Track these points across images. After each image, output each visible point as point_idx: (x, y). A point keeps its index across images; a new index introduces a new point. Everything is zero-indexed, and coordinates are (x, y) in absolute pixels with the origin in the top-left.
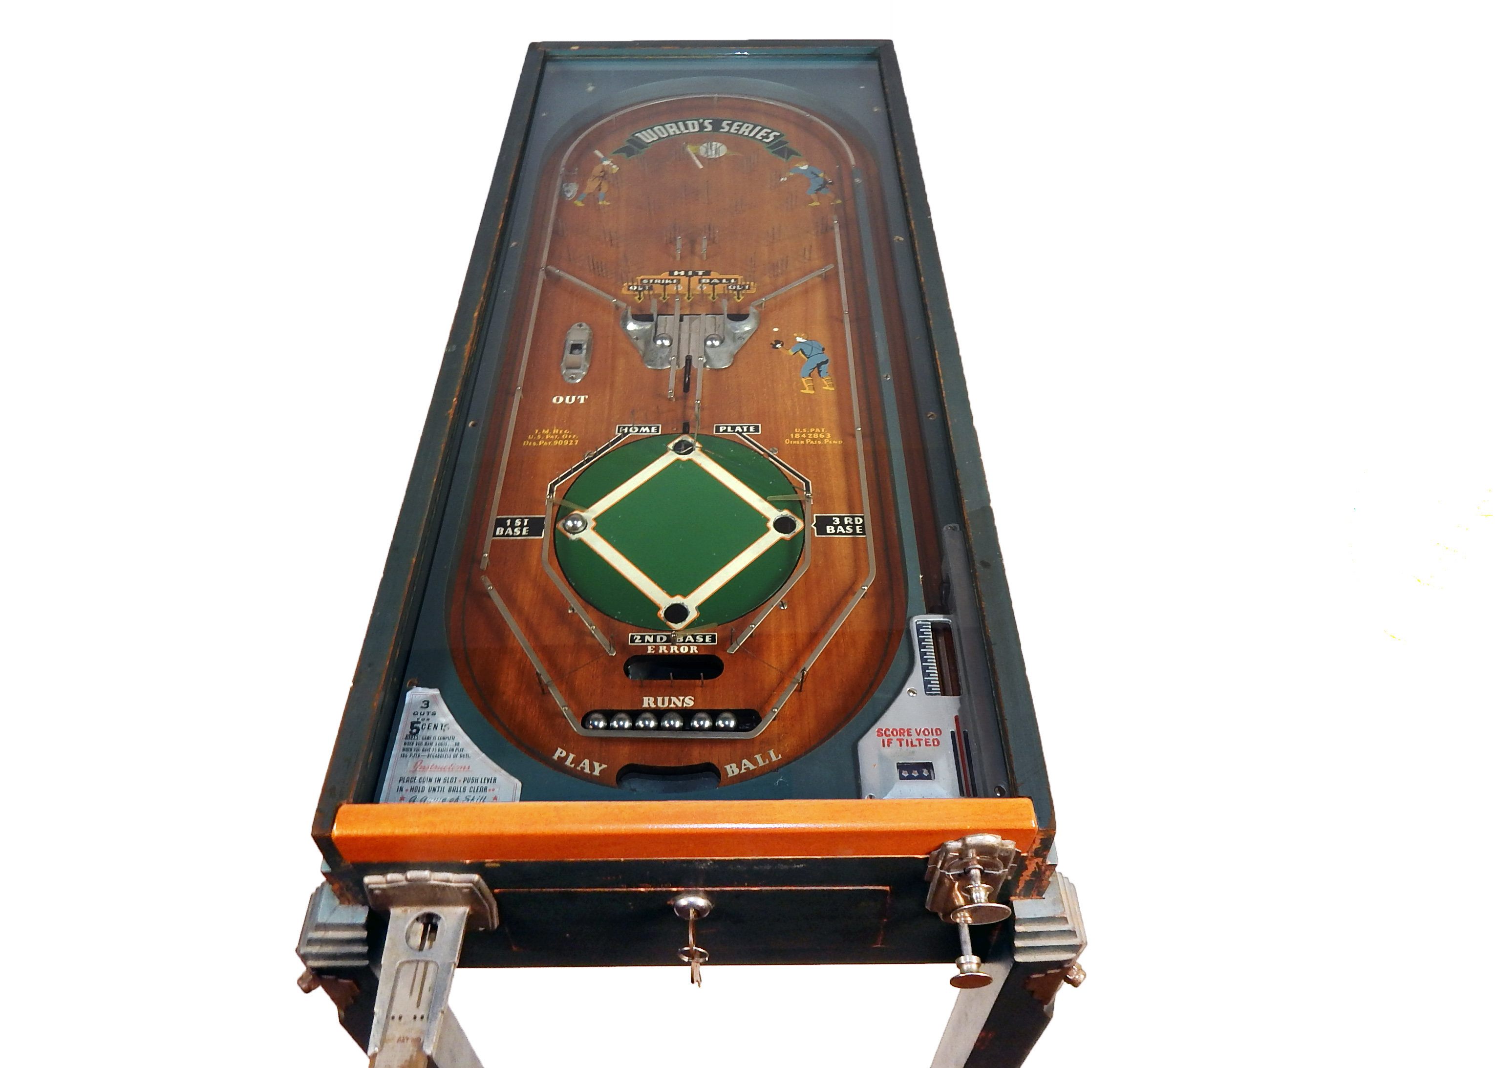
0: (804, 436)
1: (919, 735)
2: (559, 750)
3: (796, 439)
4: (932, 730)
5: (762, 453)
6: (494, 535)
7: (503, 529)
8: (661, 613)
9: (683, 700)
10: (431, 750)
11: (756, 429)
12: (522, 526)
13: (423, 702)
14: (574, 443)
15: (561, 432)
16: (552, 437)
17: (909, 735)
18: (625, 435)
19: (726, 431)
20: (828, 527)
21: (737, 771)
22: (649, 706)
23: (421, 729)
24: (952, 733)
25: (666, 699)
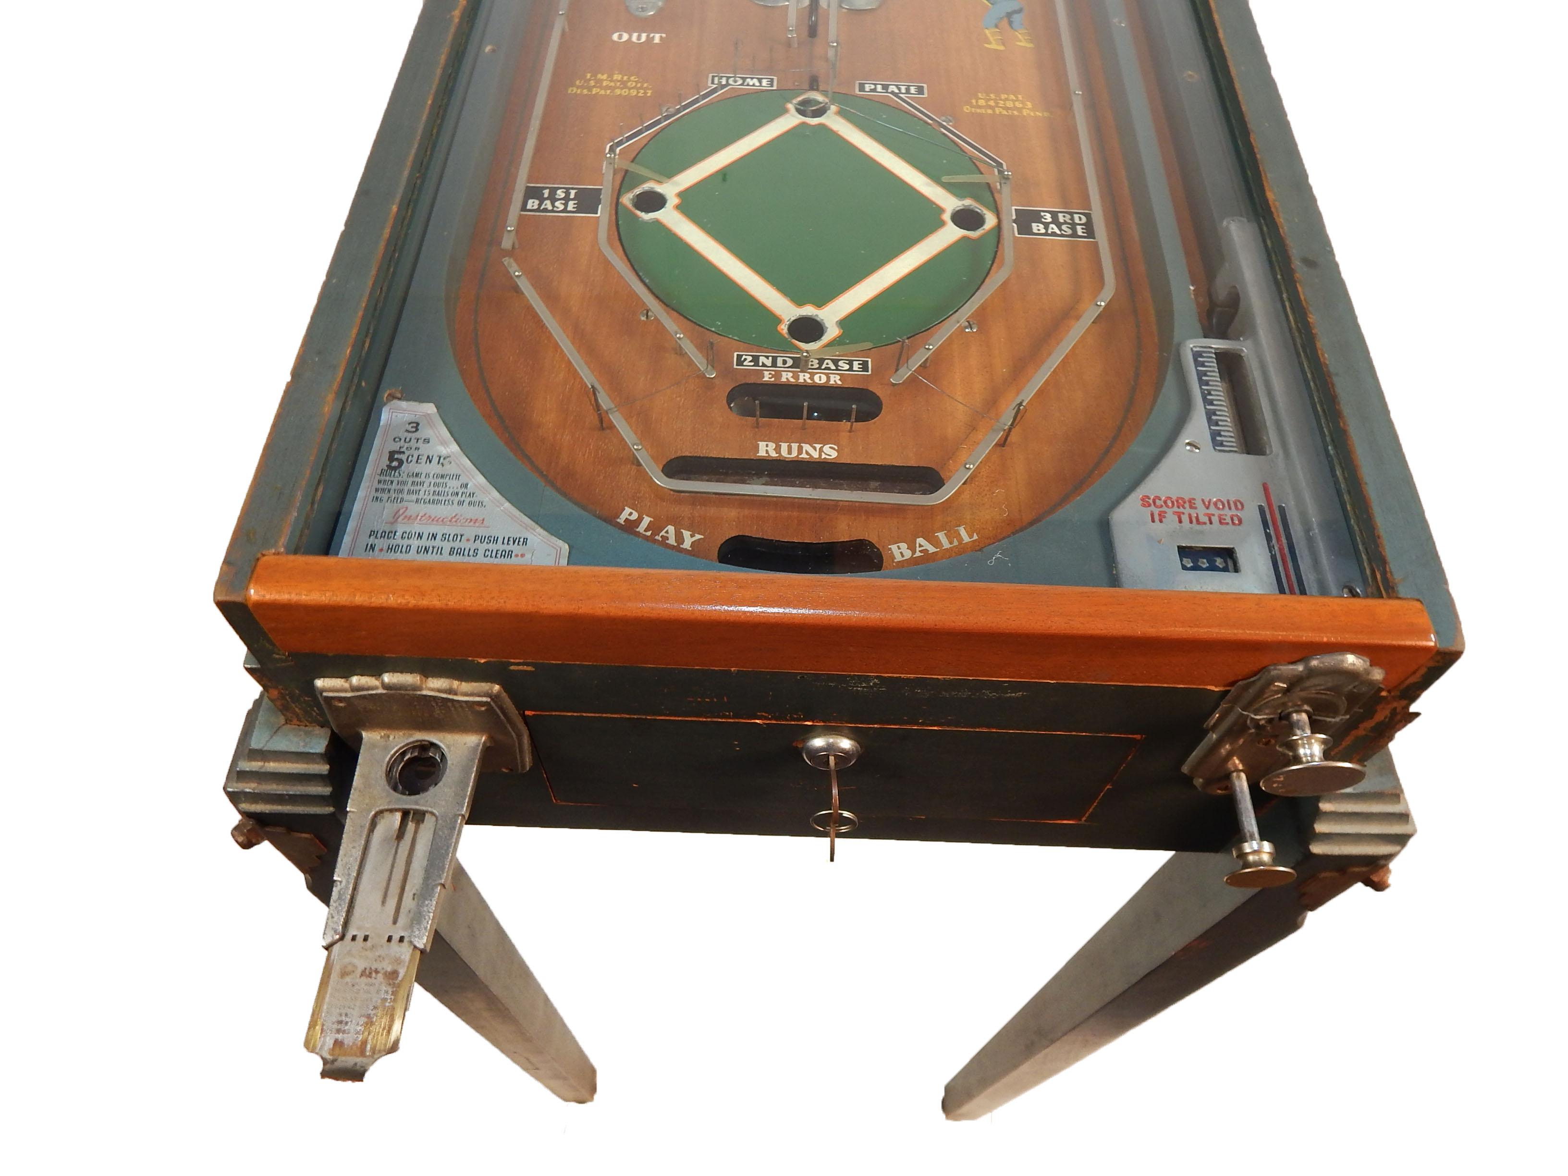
0: (992, 103)
1: (1208, 508)
2: (628, 510)
3: (980, 107)
4: (1228, 502)
5: (930, 121)
6: (524, 208)
7: (537, 202)
8: (784, 328)
9: (821, 450)
10: (422, 493)
11: (920, 90)
12: (567, 199)
13: (410, 421)
14: (645, 93)
15: (625, 78)
16: (612, 84)
17: (1191, 507)
18: (723, 86)
19: (874, 90)
20: (1034, 225)
21: (908, 554)
22: (767, 455)
23: (405, 462)
24: (1261, 508)
25: (795, 446)
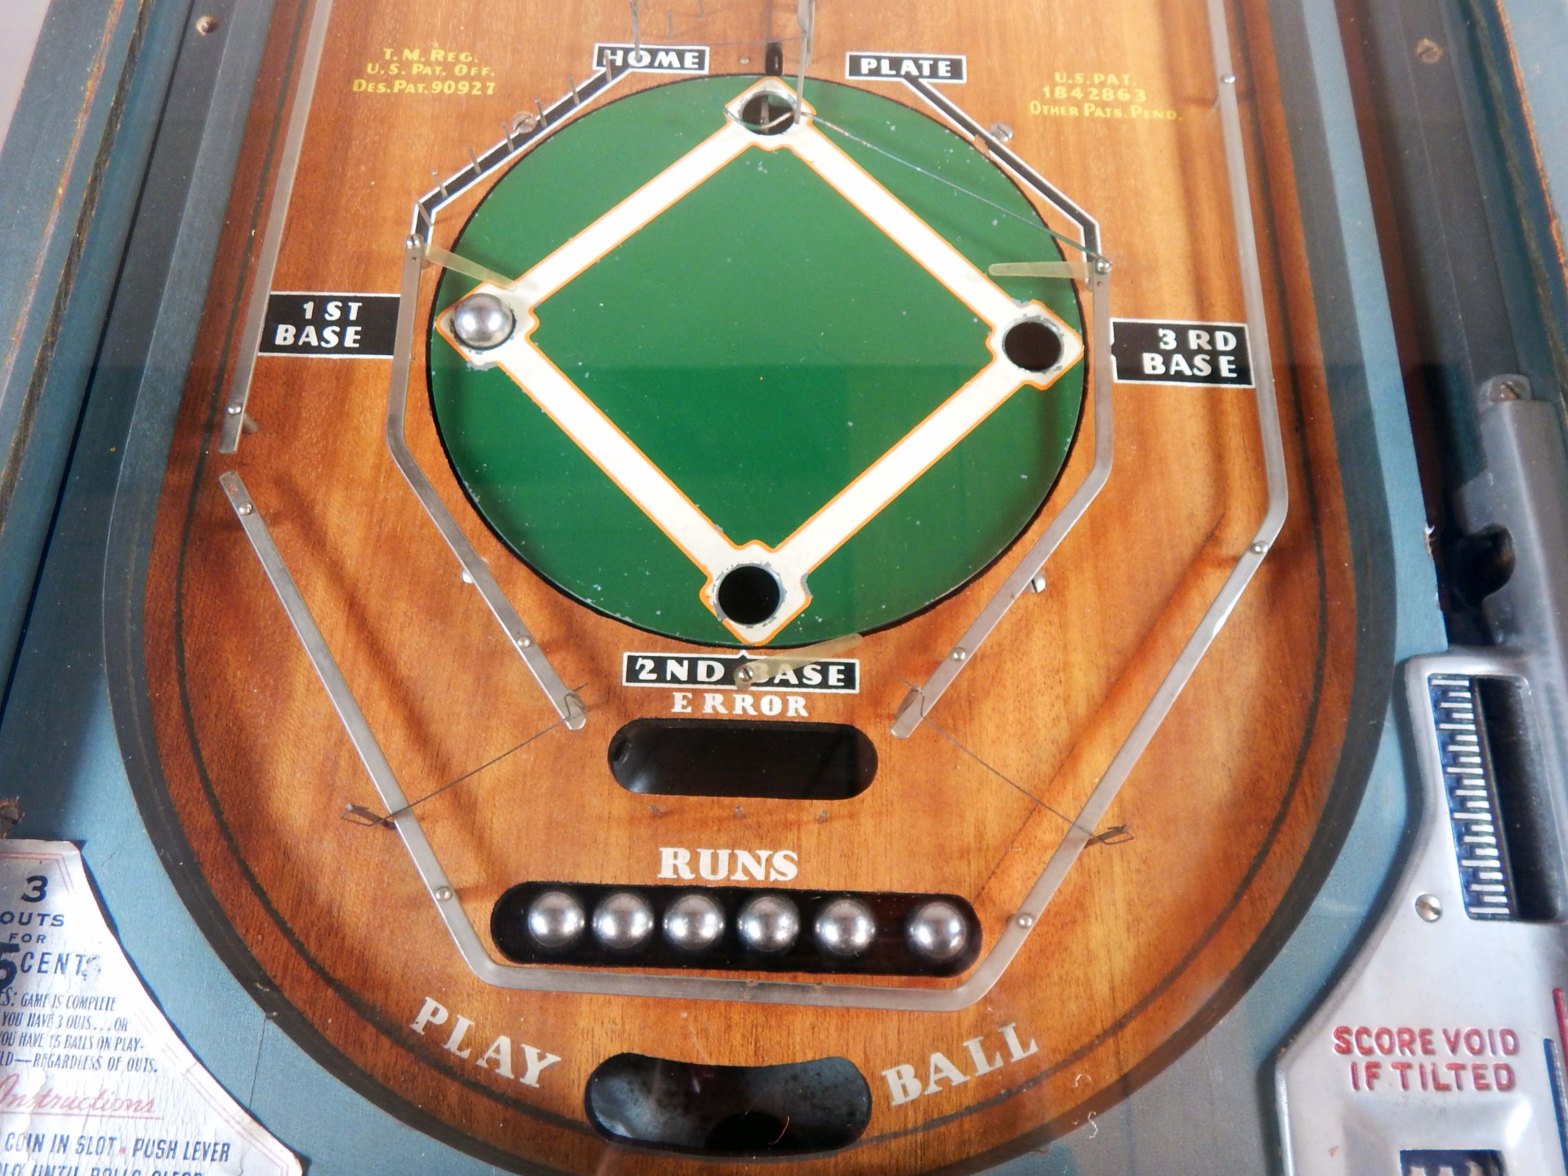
0: (1077, 93)
1: (1454, 1050)
2: (430, 1004)
3: (1055, 102)
4: (1491, 1033)
5: (970, 137)
6: (268, 344)
7: (292, 330)
8: (710, 595)
9: (769, 860)
10: (46, 1041)
11: (955, 69)
12: (343, 322)
13: (30, 880)
14: (484, 88)
15: (451, 57)
16: (428, 70)
17: (1426, 1049)
18: (616, 71)
19: (876, 72)
20: (1147, 357)
21: (915, 1088)
22: (676, 877)
23: (19, 968)
24: (1548, 1043)
25: (724, 855)
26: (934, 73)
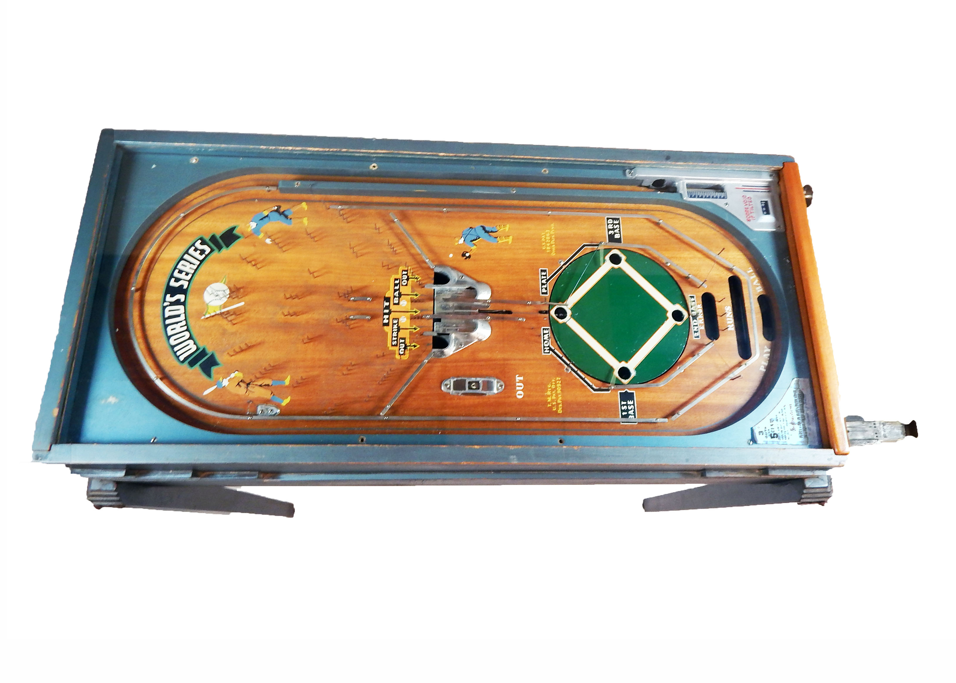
0: (548, 245)
2: (761, 369)
3: (551, 250)
8: (680, 323)
11: (544, 271)
12: (627, 405)
14: (558, 381)
15: (549, 390)
16: (554, 395)
17: (747, 209)
18: (551, 349)
19: (546, 289)
20: (616, 237)
21: (759, 288)
25: (728, 319)
26: (546, 275)
